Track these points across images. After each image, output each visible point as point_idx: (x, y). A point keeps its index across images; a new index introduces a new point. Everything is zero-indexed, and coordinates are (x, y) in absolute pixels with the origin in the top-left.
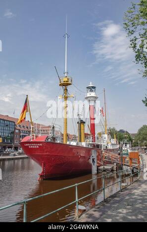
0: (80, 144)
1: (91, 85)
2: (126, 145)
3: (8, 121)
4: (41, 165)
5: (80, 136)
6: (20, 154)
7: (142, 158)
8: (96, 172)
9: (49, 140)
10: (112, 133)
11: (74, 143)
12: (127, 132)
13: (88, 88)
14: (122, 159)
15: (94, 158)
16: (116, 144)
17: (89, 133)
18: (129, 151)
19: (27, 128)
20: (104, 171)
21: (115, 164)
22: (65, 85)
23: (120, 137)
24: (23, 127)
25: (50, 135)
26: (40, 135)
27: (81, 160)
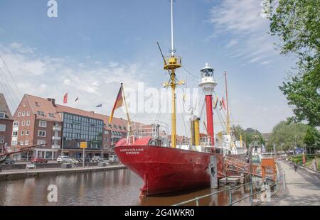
0: (193, 149)
1: (207, 67)
2: (256, 150)
3: (94, 119)
4: (142, 177)
5: (194, 137)
6: (111, 163)
7: (279, 167)
8: (216, 185)
9: (153, 144)
10: (236, 133)
11: (185, 147)
12: (257, 131)
13: (202, 71)
14: (252, 168)
15: (213, 166)
16: (243, 148)
17: (205, 133)
18: (261, 157)
19: (120, 127)
20: (228, 184)
21: (242, 175)
22: (172, 68)
23: (247, 138)
24: (115, 126)
25: (155, 136)
26: (140, 137)
27: (196, 170)
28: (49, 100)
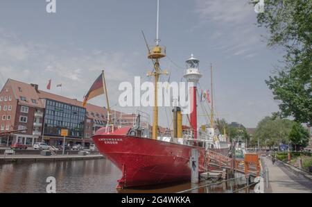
0: (175, 141)
1: (192, 58)
2: (240, 144)
3: (76, 107)
4: (121, 168)
5: (176, 129)
6: (92, 152)
7: (262, 160)
8: (197, 180)
9: (133, 134)
10: (220, 127)
11: (167, 139)
12: (242, 126)
13: (188, 62)
14: (235, 163)
15: (194, 160)
16: (227, 143)
17: (188, 125)
18: (245, 152)
19: (103, 116)
20: (209, 179)
21: (224, 170)
22: (156, 57)
23: (232, 132)
24: (98, 115)
25: (135, 127)
26: (120, 127)
27: (176, 163)
28: (32, 85)
